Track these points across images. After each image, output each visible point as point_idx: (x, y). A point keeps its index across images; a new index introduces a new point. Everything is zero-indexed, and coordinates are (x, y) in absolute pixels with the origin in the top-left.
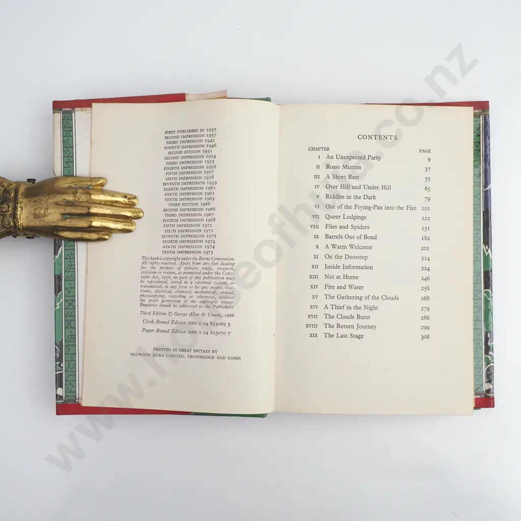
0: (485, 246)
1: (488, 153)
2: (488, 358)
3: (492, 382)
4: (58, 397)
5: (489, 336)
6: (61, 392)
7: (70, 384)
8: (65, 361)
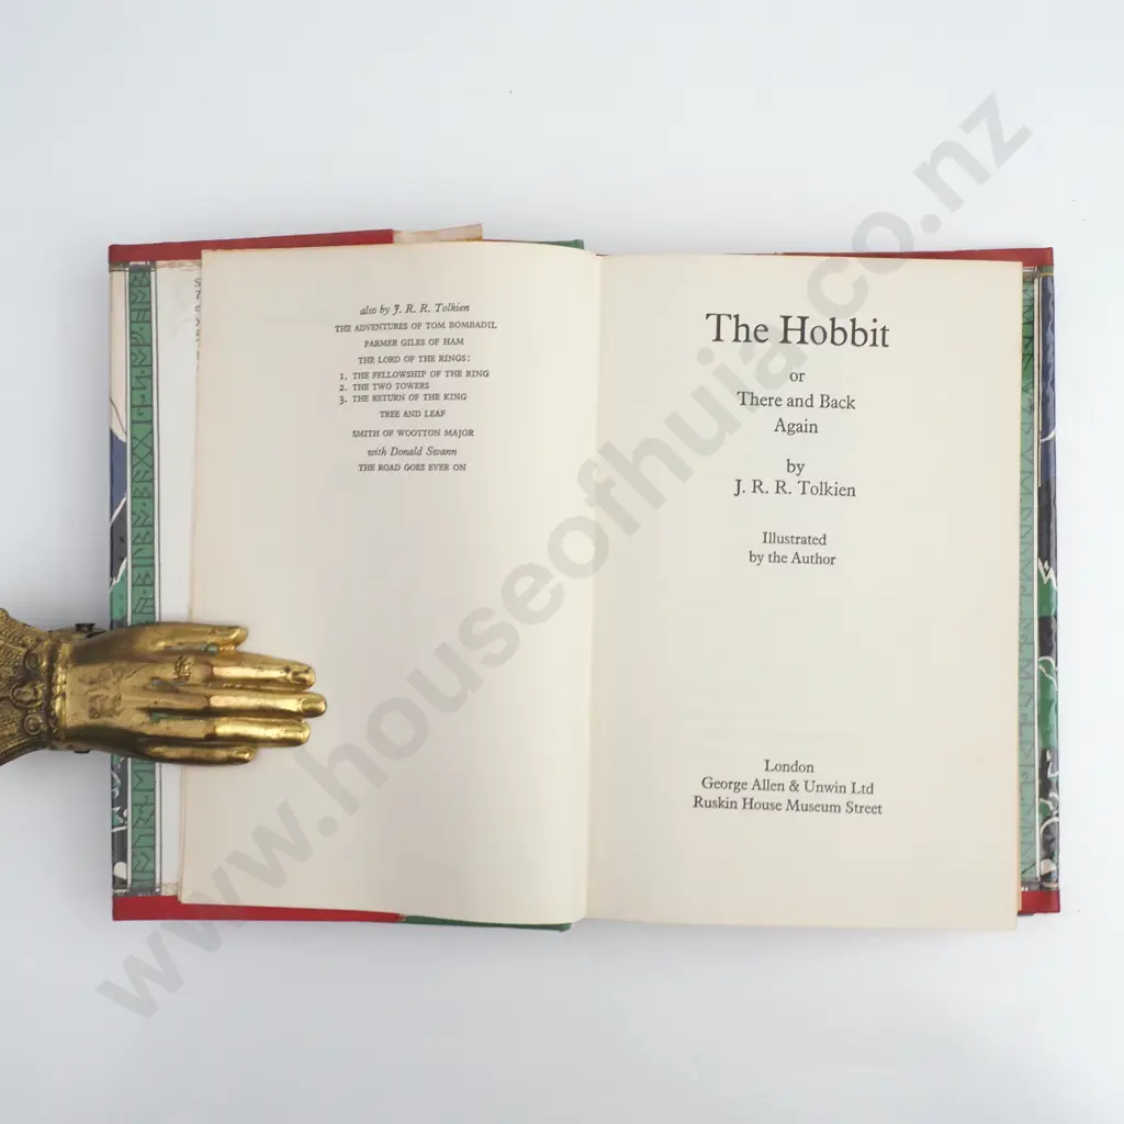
0: (1043, 563)
1: (1050, 360)
2: (1047, 806)
3: (1055, 858)
4: (118, 882)
5: (1049, 757)
6: (122, 870)
7: (142, 854)
8: (133, 805)
